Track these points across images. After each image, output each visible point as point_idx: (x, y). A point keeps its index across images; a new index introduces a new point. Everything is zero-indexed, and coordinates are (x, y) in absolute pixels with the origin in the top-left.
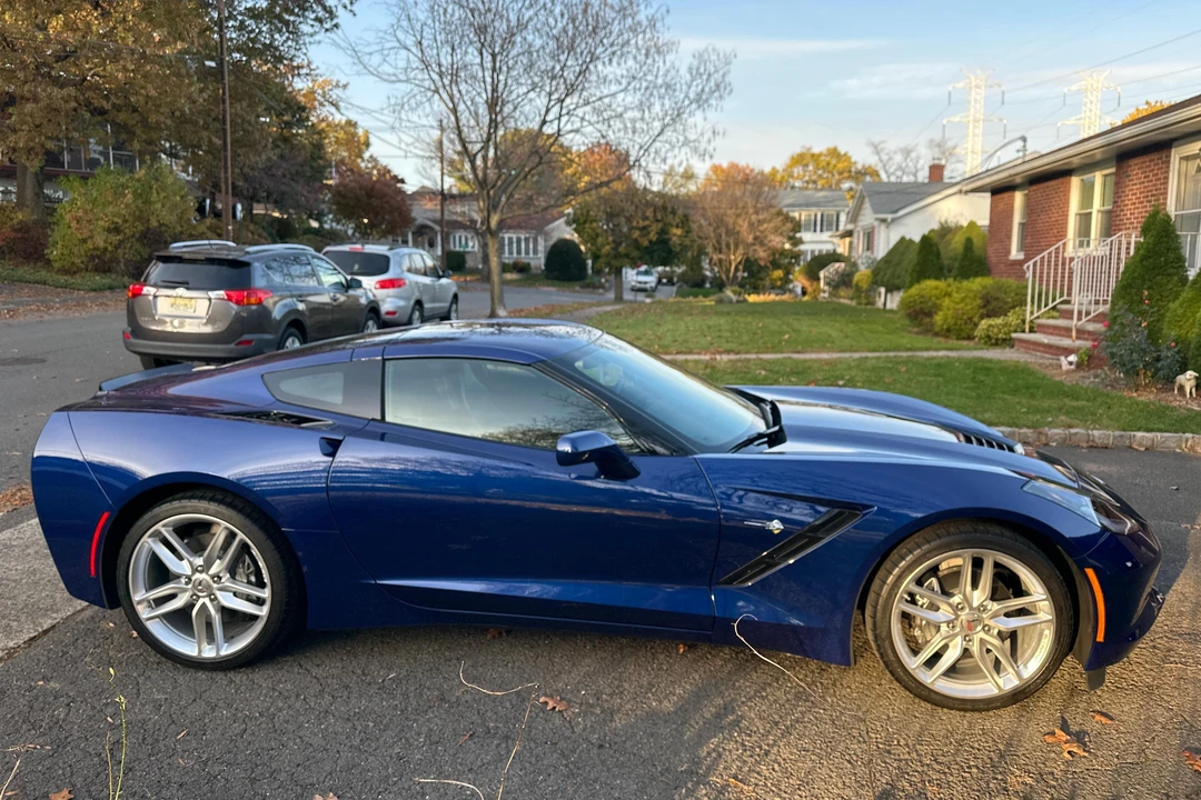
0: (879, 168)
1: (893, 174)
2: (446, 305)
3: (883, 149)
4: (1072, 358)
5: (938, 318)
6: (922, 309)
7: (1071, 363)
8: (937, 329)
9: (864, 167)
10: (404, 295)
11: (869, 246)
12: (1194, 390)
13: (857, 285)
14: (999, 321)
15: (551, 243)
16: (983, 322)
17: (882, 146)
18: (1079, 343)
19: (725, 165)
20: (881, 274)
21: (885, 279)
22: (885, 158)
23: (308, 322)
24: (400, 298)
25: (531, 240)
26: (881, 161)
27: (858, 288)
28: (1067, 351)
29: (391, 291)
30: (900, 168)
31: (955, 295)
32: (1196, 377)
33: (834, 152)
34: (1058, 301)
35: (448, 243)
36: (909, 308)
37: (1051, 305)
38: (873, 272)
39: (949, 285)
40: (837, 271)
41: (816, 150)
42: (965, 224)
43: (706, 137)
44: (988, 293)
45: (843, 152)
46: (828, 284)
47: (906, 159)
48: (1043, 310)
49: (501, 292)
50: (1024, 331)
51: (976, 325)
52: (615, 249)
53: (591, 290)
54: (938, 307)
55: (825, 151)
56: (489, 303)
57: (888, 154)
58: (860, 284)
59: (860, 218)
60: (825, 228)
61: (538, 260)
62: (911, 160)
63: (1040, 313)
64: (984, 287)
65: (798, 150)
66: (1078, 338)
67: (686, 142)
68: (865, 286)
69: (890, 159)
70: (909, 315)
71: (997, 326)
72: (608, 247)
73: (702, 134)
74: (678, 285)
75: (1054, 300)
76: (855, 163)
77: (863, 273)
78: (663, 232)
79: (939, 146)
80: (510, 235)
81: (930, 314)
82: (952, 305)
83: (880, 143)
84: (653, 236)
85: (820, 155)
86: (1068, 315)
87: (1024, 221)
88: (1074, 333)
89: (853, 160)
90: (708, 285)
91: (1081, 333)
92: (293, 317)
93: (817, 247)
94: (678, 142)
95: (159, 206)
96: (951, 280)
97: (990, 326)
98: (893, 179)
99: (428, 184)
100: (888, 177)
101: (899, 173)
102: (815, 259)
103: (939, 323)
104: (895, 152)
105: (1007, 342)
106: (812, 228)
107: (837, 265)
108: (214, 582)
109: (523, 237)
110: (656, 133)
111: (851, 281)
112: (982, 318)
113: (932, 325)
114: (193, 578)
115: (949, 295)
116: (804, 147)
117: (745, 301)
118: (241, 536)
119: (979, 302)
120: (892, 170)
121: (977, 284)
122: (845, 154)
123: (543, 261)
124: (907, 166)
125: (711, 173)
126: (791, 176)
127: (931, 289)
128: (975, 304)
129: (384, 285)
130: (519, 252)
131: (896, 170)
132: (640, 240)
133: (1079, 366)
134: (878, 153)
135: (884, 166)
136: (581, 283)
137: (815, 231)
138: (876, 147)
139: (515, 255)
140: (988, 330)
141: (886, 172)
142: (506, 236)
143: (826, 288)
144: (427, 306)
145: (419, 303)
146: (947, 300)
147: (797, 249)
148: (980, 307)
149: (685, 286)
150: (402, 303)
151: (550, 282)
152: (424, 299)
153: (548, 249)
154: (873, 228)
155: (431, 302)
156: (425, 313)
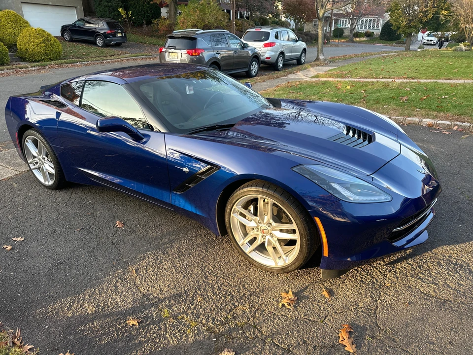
2: (299, 54)
10: (274, 50)
15: (386, 21)
23: (222, 63)
24: (272, 51)
25: (376, 21)
29: (269, 48)
35: (337, 24)
49: (322, 48)
52: (409, 23)
56: (317, 53)
61: (377, 31)
74: (450, 41)
78: (437, 13)
80: (366, 19)
84: (430, 16)
92: (214, 60)
95: (208, 15)
109: (372, 19)
117: (470, 50)
123: (380, 31)
129: (266, 46)
130: (369, 28)
132: (423, 18)
136: (396, 41)
139: (367, 29)
142: (364, 19)
144: (287, 54)
145: (282, 53)
150: (273, 53)
151: (381, 41)
152: (285, 52)
153: (383, 25)
155: (290, 53)
156: (286, 58)
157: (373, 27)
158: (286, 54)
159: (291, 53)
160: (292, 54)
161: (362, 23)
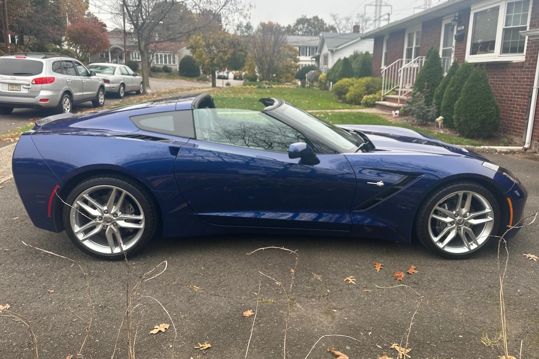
0: (335, 26)
1: (341, 29)
2: (95, 93)
3: (337, 18)
4: (397, 112)
5: (348, 95)
6: (341, 91)
7: (396, 114)
8: (347, 100)
9: (329, 26)
10: (55, 88)
11: (326, 62)
12: (442, 125)
13: (320, 81)
14: (371, 96)
15: (182, 58)
16: (365, 97)
17: (337, 16)
18: (400, 105)
19: (267, 23)
20: (330, 76)
21: (332, 78)
22: (338, 22)
24: (51, 90)
25: (172, 56)
26: (336, 23)
27: (321, 82)
28: (395, 109)
30: (345, 27)
31: (355, 85)
32: (443, 119)
33: (316, 18)
34: (395, 87)
35: (130, 57)
36: (336, 91)
37: (392, 89)
38: (327, 75)
39: (353, 81)
40: (313, 74)
41: (308, 17)
42: (364, 53)
43: (246, 8)
44: (368, 84)
45: (320, 19)
46: (309, 80)
47: (347, 23)
48: (389, 91)
50: (381, 101)
51: (362, 98)
52: (212, 61)
53: (202, 81)
54: (347, 91)
55: (312, 18)
57: (339, 20)
58: (322, 80)
59: (323, 50)
60: (311, 54)
61: (175, 66)
62: (350, 23)
63: (387, 92)
64: (367, 81)
65: (300, 17)
66: (401, 103)
67: (237, 10)
68: (324, 81)
69: (340, 22)
70: (337, 93)
71: (370, 98)
72: (207, 61)
73: (245, 6)
74: (244, 80)
75: (393, 87)
76: (326, 24)
77: (323, 75)
78: (234, 53)
79: (362, 17)
80: (161, 54)
81: (345, 94)
82: (353, 89)
83: (336, 15)
84: (229, 56)
85: (310, 19)
86: (397, 93)
87: (387, 52)
88: (399, 101)
89: (325, 22)
90: (258, 80)
91: (402, 101)
93: (304, 63)
94: (233, 9)
96: (354, 78)
97: (368, 98)
98: (342, 32)
99: (118, 27)
100: (339, 31)
101: (344, 29)
102: (303, 68)
103: (348, 97)
104: (343, 19)
105: (373, 105)
106: (305, 54)
107: (313, 71)
108: (114, 217)
109: (167, 54)
110: (222, 5)
111: (318, 79)
112: (365, 95)
113: (346, 98)
114: (103, 217)
115: (352, 85)
116: (303, 15)
117: (271, 87)
118: (125, 192)
119: (364, 88)
120: (341, 28)
121: (365, 80)
122: (321, 20)
123: (178, 67)
124: (348, 26)
125: (260, 26)
126: (297, 29)
127: (345, 82)
128: (362, 89)
130: (166, 62)
131: (343, 28)
132: (224, 57)
133: (401, 115)
134: (335, 20)
135: (338, 26)
136: (197, 78)
137: (306, 56)
138: (334, 17)
139: (164, 64)
140: (366, 100)
141: (339, 28)
142: (159, 54)
143: (308, 82)
146: (351, 87)
147: (298, 64)
148: (365, 90)
149: (247, 80)
150: (53, 93)
151: (181, 77)
152: (73, 90)
153: (180, 61)
154: (328, 55)
155: (80, 92)
156: (75, 99)
157: (170, 62)
158: (75, 94)
159: (82, 92)
160: (84, 93)
161: (157, 59)
